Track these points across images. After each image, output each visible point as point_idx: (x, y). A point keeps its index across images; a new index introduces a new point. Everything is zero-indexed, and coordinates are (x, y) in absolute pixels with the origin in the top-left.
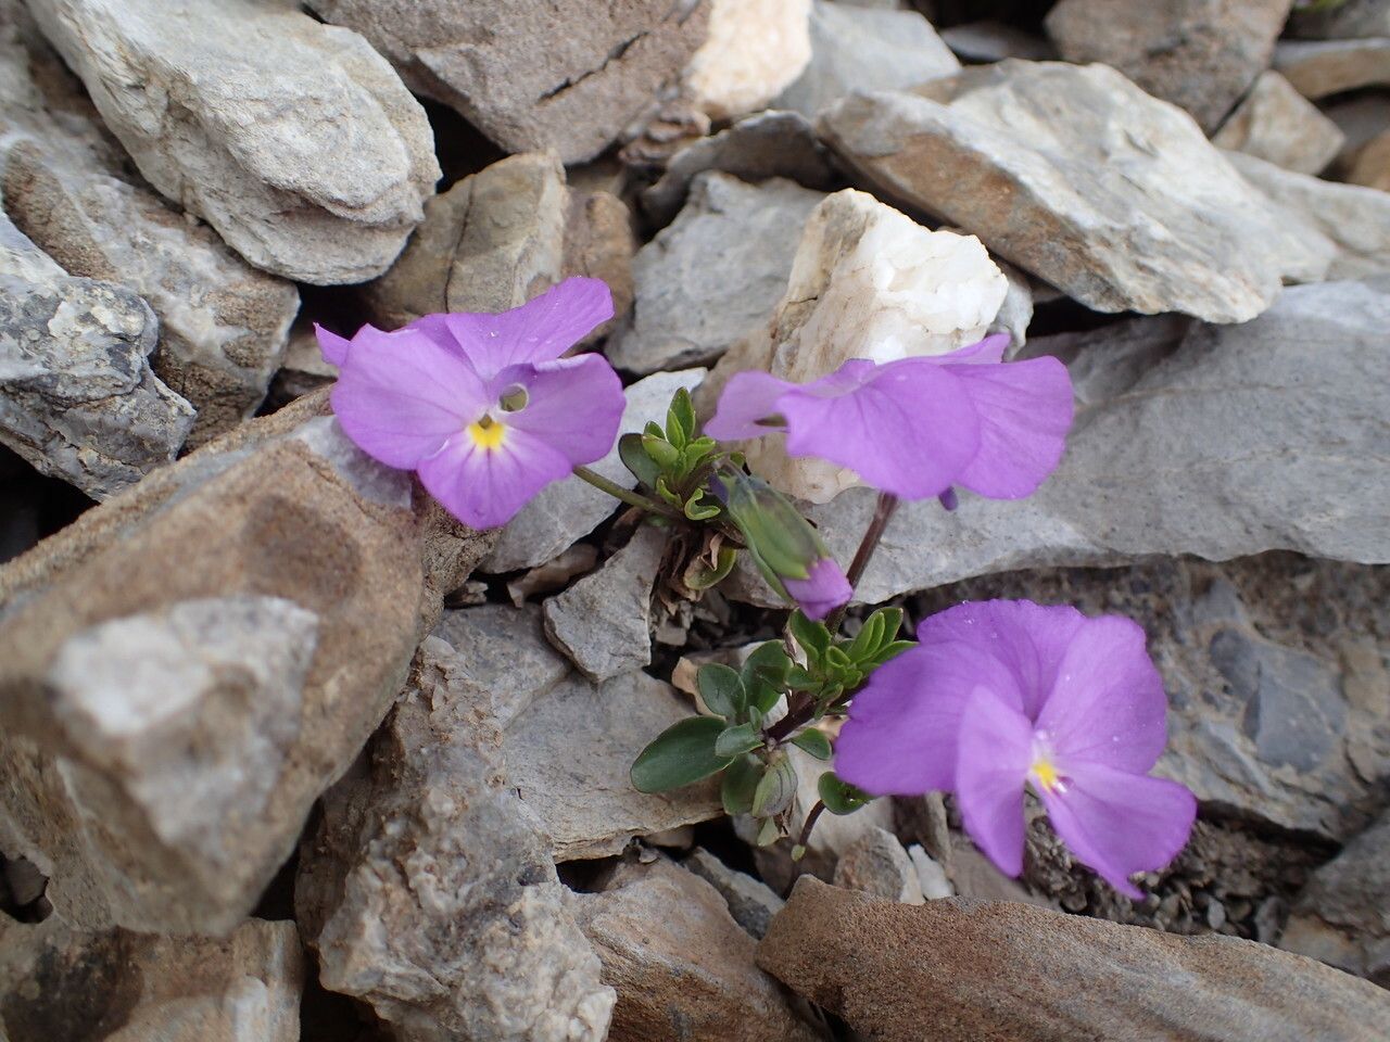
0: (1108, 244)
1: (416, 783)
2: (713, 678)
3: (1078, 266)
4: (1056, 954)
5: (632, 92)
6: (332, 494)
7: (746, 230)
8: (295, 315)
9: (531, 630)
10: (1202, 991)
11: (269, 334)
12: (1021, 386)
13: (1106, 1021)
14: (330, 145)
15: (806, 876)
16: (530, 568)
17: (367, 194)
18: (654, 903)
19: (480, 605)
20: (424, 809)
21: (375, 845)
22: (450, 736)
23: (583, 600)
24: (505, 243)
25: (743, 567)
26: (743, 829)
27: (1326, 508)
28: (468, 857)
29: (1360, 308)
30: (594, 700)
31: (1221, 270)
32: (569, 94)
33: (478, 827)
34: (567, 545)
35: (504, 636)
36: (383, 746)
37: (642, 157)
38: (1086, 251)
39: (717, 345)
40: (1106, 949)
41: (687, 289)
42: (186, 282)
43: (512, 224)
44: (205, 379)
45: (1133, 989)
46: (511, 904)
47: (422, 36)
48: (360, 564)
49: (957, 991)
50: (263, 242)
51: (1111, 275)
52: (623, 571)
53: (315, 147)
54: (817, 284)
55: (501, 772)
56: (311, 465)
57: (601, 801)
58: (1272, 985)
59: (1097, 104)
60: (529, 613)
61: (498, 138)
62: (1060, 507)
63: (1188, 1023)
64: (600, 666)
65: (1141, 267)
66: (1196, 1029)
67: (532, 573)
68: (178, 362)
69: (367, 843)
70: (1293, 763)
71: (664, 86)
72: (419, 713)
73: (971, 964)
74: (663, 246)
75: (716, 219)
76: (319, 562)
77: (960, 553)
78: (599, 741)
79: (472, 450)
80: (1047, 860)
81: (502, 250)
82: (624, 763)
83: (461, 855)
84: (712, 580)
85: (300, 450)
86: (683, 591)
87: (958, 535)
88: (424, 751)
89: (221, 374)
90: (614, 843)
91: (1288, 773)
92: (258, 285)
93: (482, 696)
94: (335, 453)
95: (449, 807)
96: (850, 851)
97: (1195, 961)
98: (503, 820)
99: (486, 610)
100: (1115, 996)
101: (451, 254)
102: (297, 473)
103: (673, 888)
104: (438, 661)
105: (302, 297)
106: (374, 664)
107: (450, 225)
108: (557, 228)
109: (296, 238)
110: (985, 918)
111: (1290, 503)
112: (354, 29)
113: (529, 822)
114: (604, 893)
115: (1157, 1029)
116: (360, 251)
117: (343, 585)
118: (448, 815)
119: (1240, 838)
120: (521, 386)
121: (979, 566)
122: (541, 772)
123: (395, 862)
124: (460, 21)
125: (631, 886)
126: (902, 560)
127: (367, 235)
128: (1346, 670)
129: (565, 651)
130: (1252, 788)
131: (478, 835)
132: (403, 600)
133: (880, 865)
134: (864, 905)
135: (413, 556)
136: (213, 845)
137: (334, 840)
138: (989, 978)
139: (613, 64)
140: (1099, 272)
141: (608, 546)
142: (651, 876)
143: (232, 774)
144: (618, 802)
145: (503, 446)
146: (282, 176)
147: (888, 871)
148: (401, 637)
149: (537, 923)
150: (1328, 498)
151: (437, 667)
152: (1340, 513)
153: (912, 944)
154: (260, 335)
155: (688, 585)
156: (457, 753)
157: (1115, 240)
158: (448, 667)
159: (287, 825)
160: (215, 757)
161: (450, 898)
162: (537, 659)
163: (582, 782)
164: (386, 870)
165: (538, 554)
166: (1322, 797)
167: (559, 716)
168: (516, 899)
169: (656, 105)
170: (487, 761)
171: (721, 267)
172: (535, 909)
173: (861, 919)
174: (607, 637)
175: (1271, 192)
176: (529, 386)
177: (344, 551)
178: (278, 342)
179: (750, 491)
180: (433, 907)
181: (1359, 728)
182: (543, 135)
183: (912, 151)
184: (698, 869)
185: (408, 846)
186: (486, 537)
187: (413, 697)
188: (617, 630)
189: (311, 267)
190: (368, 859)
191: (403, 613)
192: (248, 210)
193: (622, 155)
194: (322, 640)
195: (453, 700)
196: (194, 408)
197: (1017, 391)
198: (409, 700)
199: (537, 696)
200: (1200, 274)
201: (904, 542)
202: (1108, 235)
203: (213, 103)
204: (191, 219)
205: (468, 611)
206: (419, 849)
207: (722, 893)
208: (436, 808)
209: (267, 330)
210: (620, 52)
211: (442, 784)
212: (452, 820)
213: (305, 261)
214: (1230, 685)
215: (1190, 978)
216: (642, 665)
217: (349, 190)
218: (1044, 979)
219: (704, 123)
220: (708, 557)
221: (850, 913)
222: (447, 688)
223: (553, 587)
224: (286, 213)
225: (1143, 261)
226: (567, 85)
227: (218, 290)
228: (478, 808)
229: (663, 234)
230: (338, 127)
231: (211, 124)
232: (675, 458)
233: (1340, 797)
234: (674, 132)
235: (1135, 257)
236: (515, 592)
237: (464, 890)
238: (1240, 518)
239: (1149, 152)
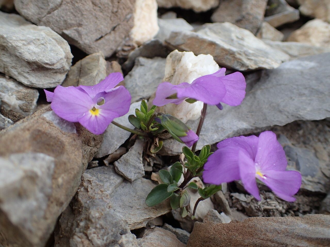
0: (240, 54)
1: (87, 211)
2: (163, 174)
3: (234, 60)
4: (269, 227)
5: (118, 39)
6: (54, 130)
7: (151, 68)
8: (38, 98)
9: (111, 171)
10: (310, 227)
11: (31, 103)
12: (232, 79)
13: (288, 241)
14: (43, 50)
15: (196, 222)
16: (109, 155)
17: (55, 61)
18: (157, 238)
19: (97, 167)
20: (91, 217)
21: (77, 230)
22: (94, 197)
23: (125, 160)
24: (92, 73)
25: (165, 146)
26: (176, 216)
27: (305, 109)
28: (105, 229)
29: (300, 65)
30: (131, 187)
31: (267, 58)
32: (102, 40)
33: (106, 220)
34: (118, 147)
35: (104, 173)
36: (75, 204)
37: (122, 55)
38: (236, 57)
39: (148, 96)
40: (281, 223)
41: (138, 84)
42: (7, 90)
43: (93, 68)
44: (15, 115)
45: (292, 231)
46: (119, 240)
47: (64, 27)
48: (64, 146)
49: (245, 242)
50: (27, 78)
51: (242, 61)
52: (134, 151)
53: (39, 50)
54: (172, 72)
55: (110, 205)
56: (47, 122)
57: (138, 212)
58: (327, 223)
59: (228, 31)
60: (110, 167)
61: (86, 51)
62: (241, 118)
63: (309, 236)
64: (132, 177)
65: (249, 59)
66: (312, 237)
67: (110, 156)
68: (7, 110)
69: (75, 229)
70: (310, 175)
71: (125, 37)
72: (85, 193)
73: (247, 234)
74: (131, 76)
75: (143, 67)
76: (53, 145)
77: (219, 134)
78: (135, 197)
79: (91, 116)
80: (257, 209)
81: (91, 74)
82: (142, 202)
83: (103, 228)
84: (158, 150)
85: (44, 119)
86: (150, 154)
87: (218, 129)
88: (88, 202)
89: (19, 114)
90: (144, 223)
91: (309, 178)
92: (27, 90)
93: (102, 186)
94: (54, 120)
95: (97, 215)
96: (206, 217)
97: (305, 221)
98: (113, 217)
99: (99, 168)
100: (287, 234)
101: (78, 77)
102: (44, 124)
103: (161, 233)
104: (88, 179)
105: (39, 93)
106: (71, 174)
107: (76, 72)
108: (104, 69)
109: (36, 76)
110: (247, 222)
111: (296, 109)
112: (46, 26)
113: (120, 217)
114: (143, 238)
115: (301, 239)
116: (54, 78)
117: (60, 151)
118: (98, 217)
119: (302, 197)
120: (103, 98)
121: (225, 136)
122: (120, 207)
123: (84, 233)
124: (73, 22)
125: (150, 234)
126: (205, 138)
127: (55, 74)
128: (316, 151)
129: (122, 174)
130: (303, 183)
131: (107, 222)
132: (77, 156)
133: (215, 218)
134: (214, 225)
135: (79, 145)
136: (29, 225)
137: (65, 232)
138: (253, 237)
139: (112, 32)
140: (240, 61)
141: (128, 147)
142: (155, 231)
143: (32, 203)
144: (143, 211)
145: (100, 114)
146: (31, 58)
147: (217, 219)
148: (78, 166)
149: (127, 245)
150: (305, 107)
151: (88, 180)
152: (308, 109)
153: (230, 232)
154: (29, 103)
155: (152, 152)
156: (97, 201)
157: (242, 53)
158: (91, 180)
159: (51, 221)
160: (27, 197)
161: (101, 241)
162: (114, 178)
163: (132, 208)
164: (82, 236)
165: (111, 150)
166: (319, 183)
167: (123, 192)
168: (120, 239)
169: (124, 42)
170: (106, 202)
171: (146, 77)
172: (126, 241)
173: (214, 229)
174: (132, 169)
175: (271, 46)
176: (105, 98)
177: (59, 143)
178: (34, 105)
179: (167, 117)
180: (97, 244)
181: (323, 165)
182: (97, 50)
183: (189, 42)
184: (166, 228)
185: (87, 228)
186: (97, 146)
187: (82, 189)
188: (135, 167)
189: (41, 83)
190: (76, 233)
191: (78, 160)
192: (23, 70)
193: (117, 55)
194: (56, 165)
195: (94, 189)
196: (12, 121)
197: (231, 81)
198: (81, 190)
199: (116, 187)
200: (263, 59)
201: (205, 133)
202: (240, 52)
203: (11, 41)
204: (7, 77)
205: (94, 169)
206: (91, 228)
207: (174, 234)
208: (94, 216)
209: (30, 102)
210: (114, 29)
211: (95, 209)
212: (99, 218)
213: (39, 82)
214: (290, 159)
215: (306, 225)
216: (143, 176)
217: (49, 60)
218: (267, 234)
219: (136, 46)
220: (156, 143)
221: (211, 228)
222: (92, 185)
223: (116, 159)
224: (33, 70)
225: (249, 58)
226: (102, 37)
227: (16, 91)
228: (106, 215)
229: (130, 73)
230: (45, 46)
231: (11, 47)
232: (144, 117)
233: (323, 182)
234: (129, 48)
235: (247, 57)
236: (106, 162)
237: (105, 238)
238: (285, 115)
239: (242, 39)
